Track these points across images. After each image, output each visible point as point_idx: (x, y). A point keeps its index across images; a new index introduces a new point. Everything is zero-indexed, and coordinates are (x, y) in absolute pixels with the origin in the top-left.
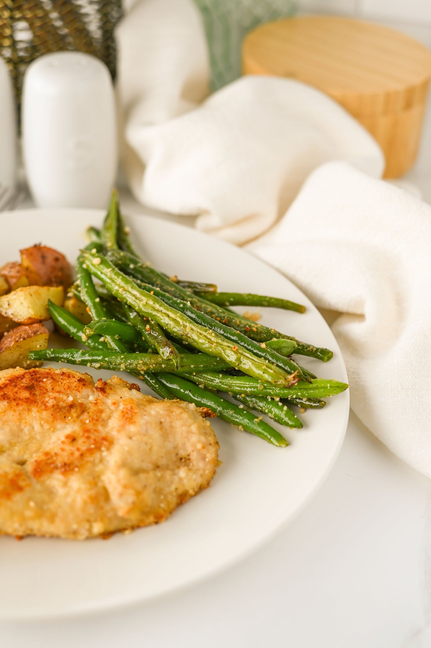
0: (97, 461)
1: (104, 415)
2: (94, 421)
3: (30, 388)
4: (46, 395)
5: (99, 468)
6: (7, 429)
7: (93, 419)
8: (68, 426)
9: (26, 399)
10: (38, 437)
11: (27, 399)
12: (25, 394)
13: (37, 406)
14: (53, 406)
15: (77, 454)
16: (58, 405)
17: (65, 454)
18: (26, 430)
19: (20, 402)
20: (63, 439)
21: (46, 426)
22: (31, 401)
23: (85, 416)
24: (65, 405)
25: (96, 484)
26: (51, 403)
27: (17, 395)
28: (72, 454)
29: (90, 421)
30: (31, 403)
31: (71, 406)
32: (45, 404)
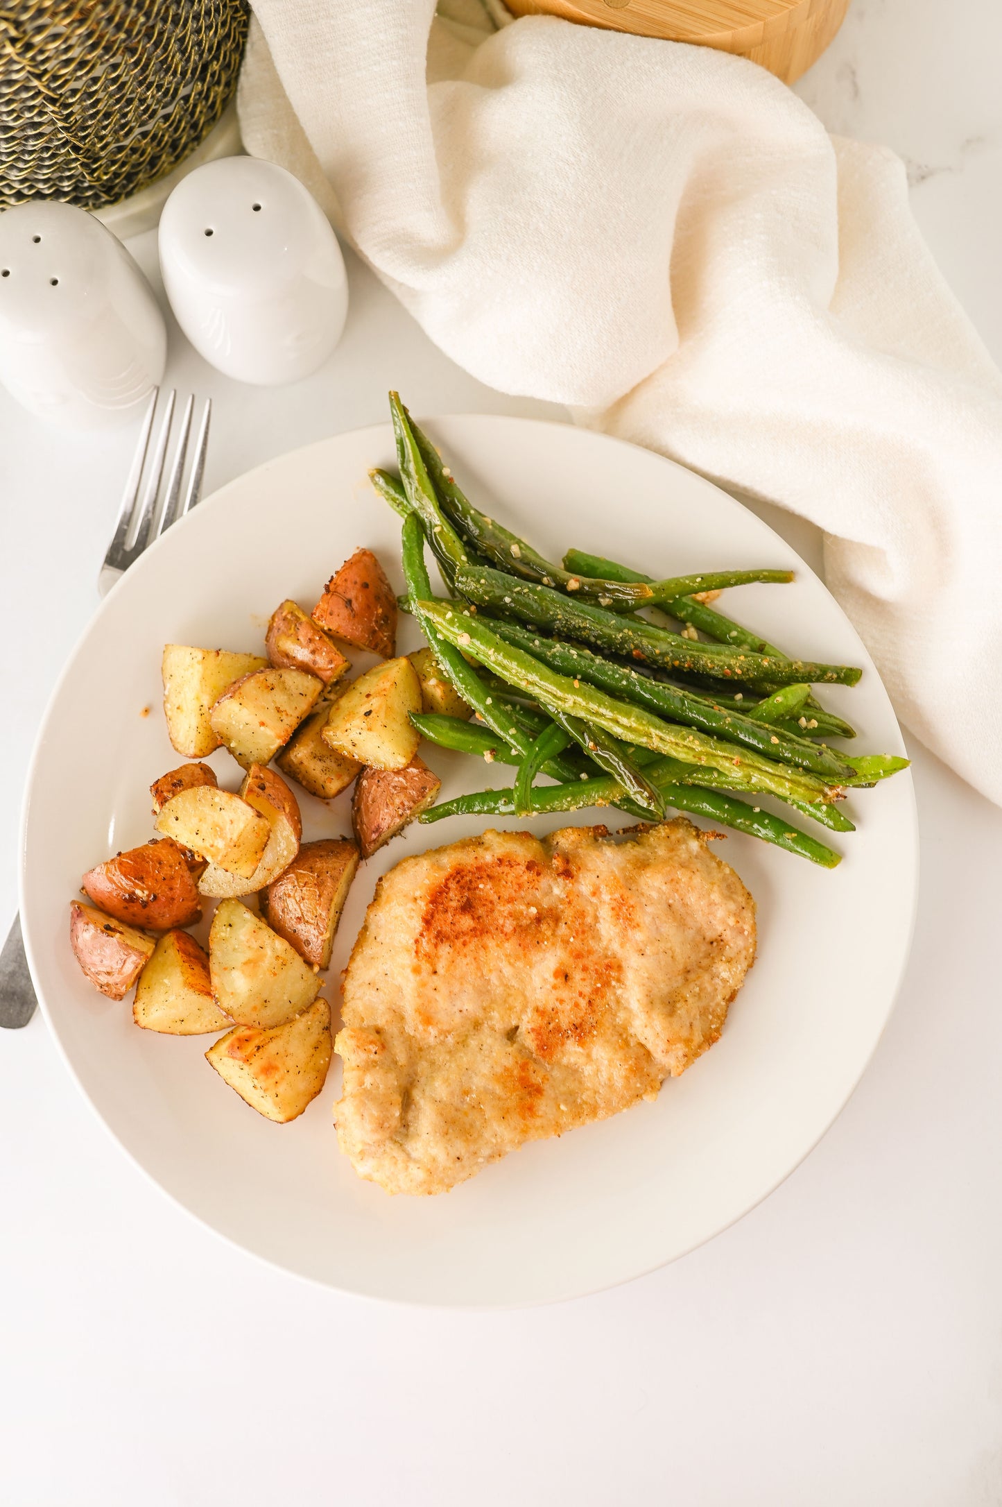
0: (613, 1005)
1: (589, 920)
2: (581, 936)
3: (467, 907)
4: (496, 914)
5: (622, 1015)
6: (469, 988)
7: (577, 933)
8: (548, 955)
9: (471, 930)
10: (514, 983)
11: (474, 929)
12: (466, 922)
13: (493, 938)
14: (515, 930)
15: (583, 1003)
16: (521, 926)
17: (568, 1006)
18: (494, 979)
19: (467, 938)
20: (552, 980)
21: (519, 964)
22: (480, 931)
23: (563, 930)
24: (529, 922)
25: (627, 1043)
26: (509, 926)
27: (457, 928)
28: (577, 1005)
29: (574, 937)
30: (481, 934)
31: (538, 920)
32: (500, 929)
